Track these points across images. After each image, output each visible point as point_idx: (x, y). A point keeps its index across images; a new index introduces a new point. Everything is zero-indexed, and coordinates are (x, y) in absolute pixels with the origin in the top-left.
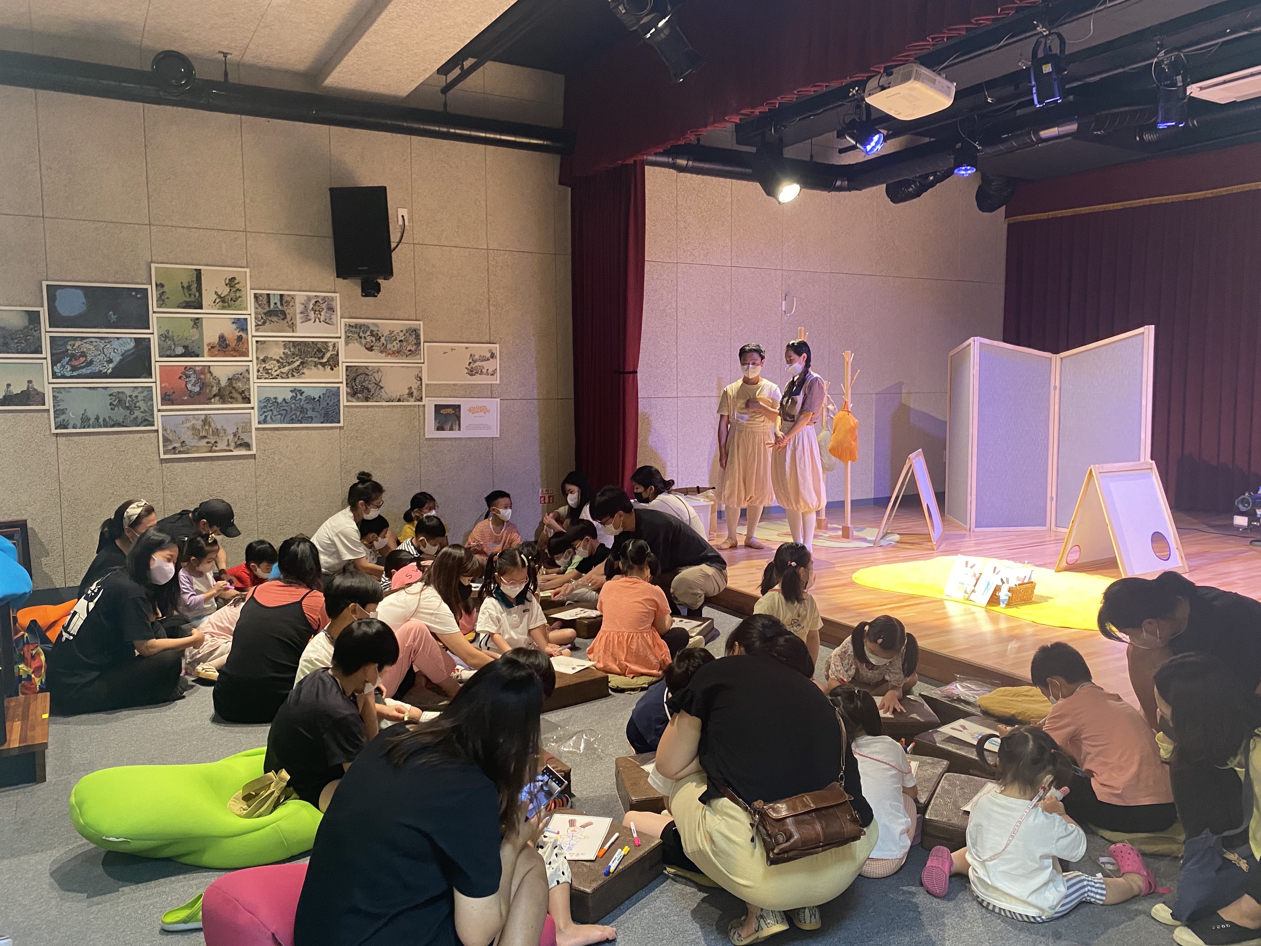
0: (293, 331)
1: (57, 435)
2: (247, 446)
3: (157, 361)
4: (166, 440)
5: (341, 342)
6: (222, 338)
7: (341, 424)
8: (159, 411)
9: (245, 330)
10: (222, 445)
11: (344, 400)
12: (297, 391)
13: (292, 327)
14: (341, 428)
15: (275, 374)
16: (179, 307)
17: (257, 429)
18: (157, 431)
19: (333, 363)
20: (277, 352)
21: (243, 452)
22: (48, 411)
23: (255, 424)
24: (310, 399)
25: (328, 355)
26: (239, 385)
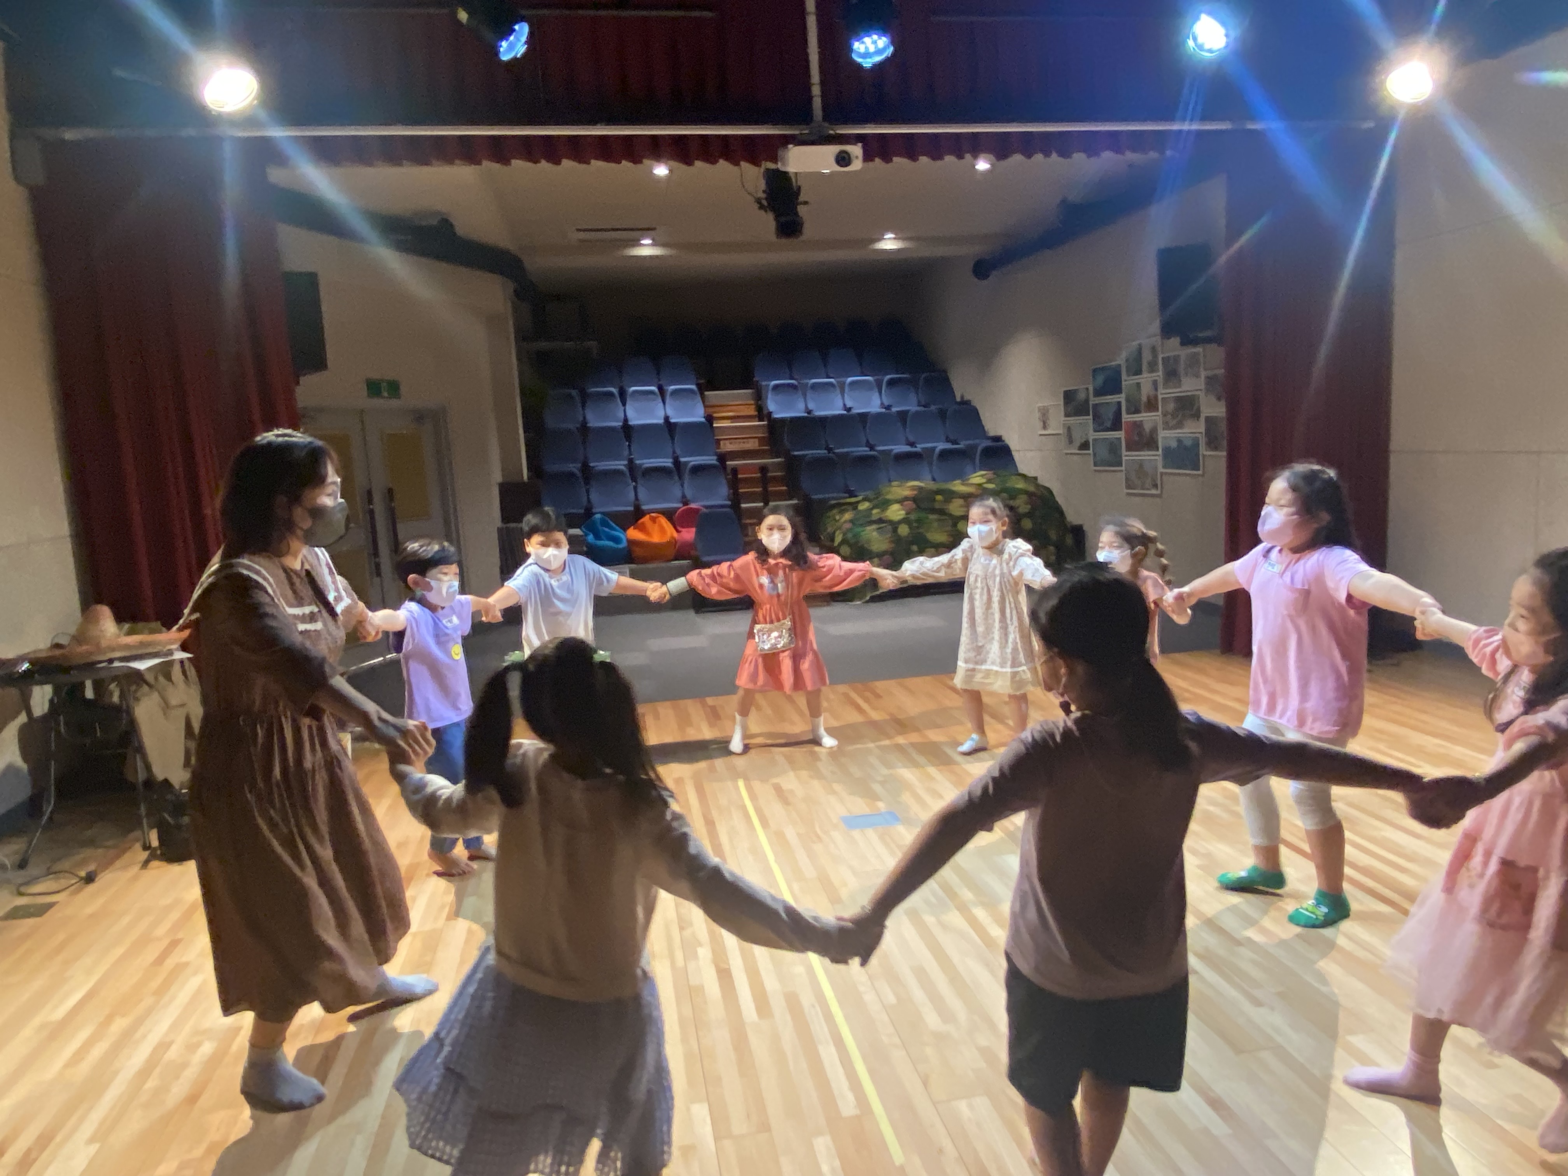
0: (1180, 387)
1: (1096, 471)
2: (1155, 486)
3: (1126, 417)
4: (1127, 479)
5: (1202, 394)
6: (1148, 398)
7: (1200, 472)
8: (1126, 456)
9: (1156, 389)
10: (1147, 486)
11: (1203, 450)
12: (1179, 441)
13: (1179, 384)
14: (1203, 475)
15: (1170, 425)
16: (1134, 375)
17: (1162, 474)
18: (1122, 471)
19: (1197, 416)
20: (1171, 406)
21: (1154, 492)
22: (1089, 454)
23: (1161, 470)
24: (1186, 448)
25: (1195, 408)
26: (1154, 436)
